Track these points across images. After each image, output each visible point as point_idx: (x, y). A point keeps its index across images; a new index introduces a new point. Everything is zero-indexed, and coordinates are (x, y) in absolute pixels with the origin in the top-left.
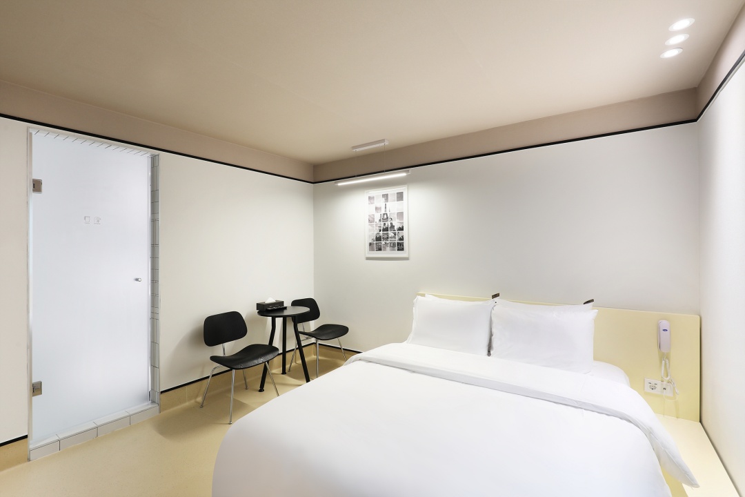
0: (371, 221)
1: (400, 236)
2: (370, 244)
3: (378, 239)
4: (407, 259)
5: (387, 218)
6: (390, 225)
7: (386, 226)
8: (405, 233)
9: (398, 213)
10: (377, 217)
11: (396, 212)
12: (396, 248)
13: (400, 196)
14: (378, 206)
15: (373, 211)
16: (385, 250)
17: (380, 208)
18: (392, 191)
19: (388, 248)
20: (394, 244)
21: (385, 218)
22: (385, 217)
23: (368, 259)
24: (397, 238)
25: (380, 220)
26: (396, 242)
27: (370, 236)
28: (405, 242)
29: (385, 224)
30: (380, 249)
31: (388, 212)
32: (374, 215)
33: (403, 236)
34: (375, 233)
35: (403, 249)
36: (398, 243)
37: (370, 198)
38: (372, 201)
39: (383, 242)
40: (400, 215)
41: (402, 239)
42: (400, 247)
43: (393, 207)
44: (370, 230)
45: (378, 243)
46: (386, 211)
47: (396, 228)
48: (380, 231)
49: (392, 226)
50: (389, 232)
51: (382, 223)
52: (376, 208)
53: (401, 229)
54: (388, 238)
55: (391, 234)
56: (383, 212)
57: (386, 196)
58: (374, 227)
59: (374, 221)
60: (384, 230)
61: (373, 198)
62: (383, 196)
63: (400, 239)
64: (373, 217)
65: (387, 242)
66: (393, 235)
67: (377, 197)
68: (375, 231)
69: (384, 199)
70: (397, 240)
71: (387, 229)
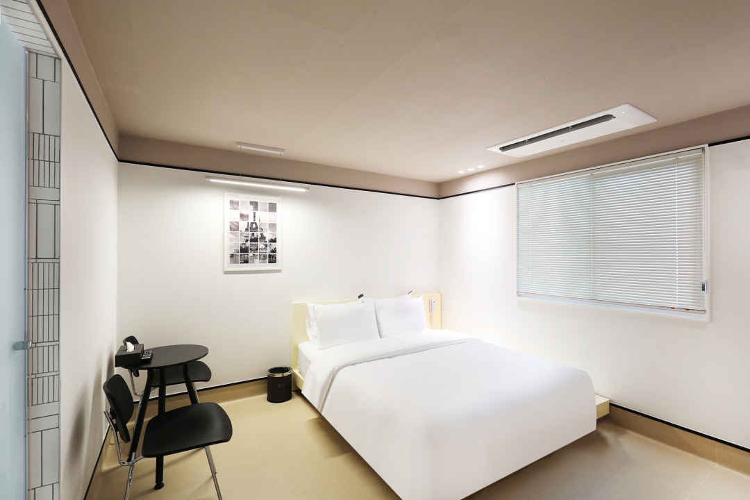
0: (234, 228)
1: (273, 248)
2: (232, 256)
3: (244, 250)
4: (279, 271)
5: (257, 227)
6: (260, 236)
7: (255, 236)
8: (277, 245)
9: (270, 224)
10: (243, 225)
11: (268, 223)
12: (267, 260)
13: (273, 207)
14: (245, 213)
15: (238, 219)
16: (253, 262)
17: (247, 216)
18: (263, 200)
19: (257, 261)
20: (265, 257)
21: (253, 227)
22: (254, 226)
23: (226, 273)
24: (269, 249)
25: (247, 230)
26: (268, 254)
27: (231, 247)
28: (278, 255)
29: (253, 234)
30: (246, 262)
31: (257, 221)
32: (238, 223)
33: (275, 249)
34: (240, 243)
35: (275, 262)
36: (270, 256)
37: (232, 202)
38: (235, 206)
39: (250, 254)
40: (273, 226)
41: (274, 251)
42: (272, 259)
43: (263, 217)
44: (231, 240)
45: (243, 255)
46: (255, 220)
47: (267, 240)
48: (247, 241)
49: (263, 238)
50: (259, 243)
51: (250, 233)
52: (242, 216)
53: (274, 241)
54: (257, 249)
55: (261, 245)
56: (251, 220)
57: (255, 205)
58: (238, 236)
59: (238, 230)
60: (252, 240)
61: (237, 203)
62: (252, 203)
63: (273, 251)
64: (236, 224)
65: (256, 254)
66: (264, 246)
67: (244, 203)
68: (240, 241)
69: (252, 207)
70: (268, 252)
71: (255, 240)
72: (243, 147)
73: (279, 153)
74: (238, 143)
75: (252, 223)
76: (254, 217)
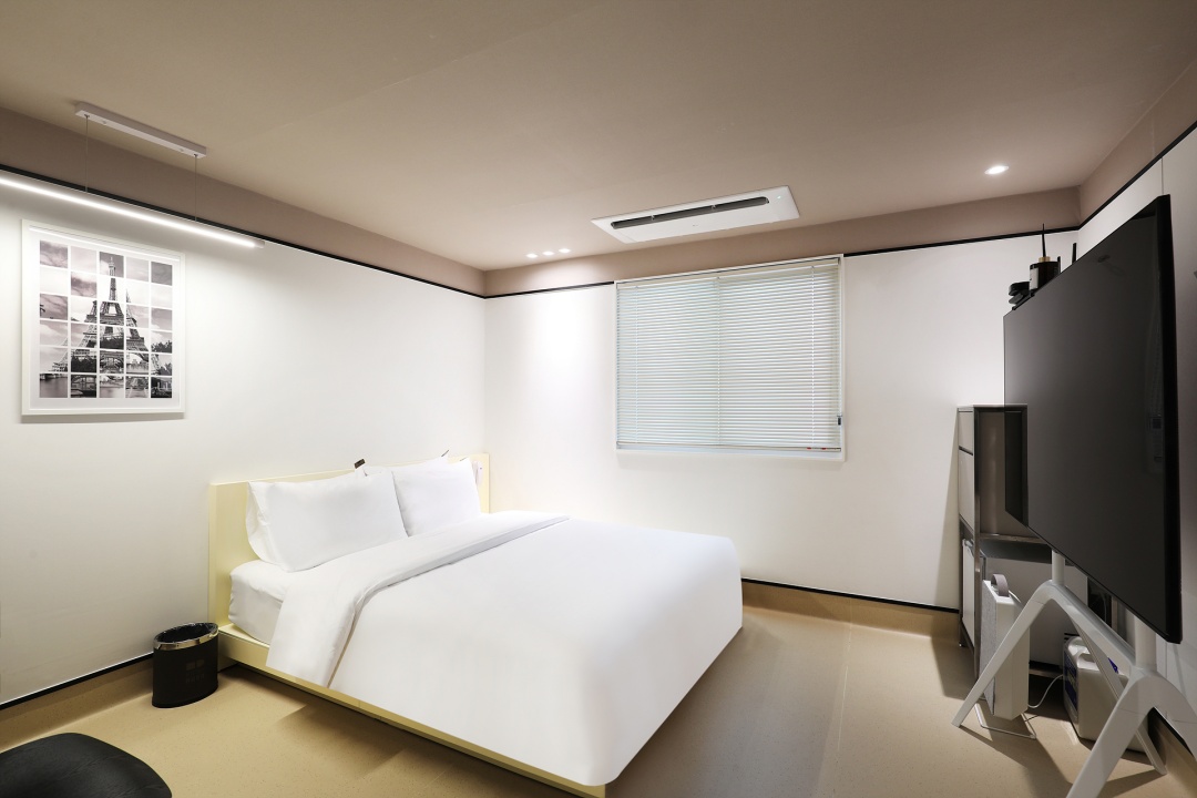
0: (54, 311)
1: (163, 364)
2: (47, 378)
3: (83, 365)
4: (179, 416)
5: (120, 315)
6: (127, 335)
7: (116, 333)
8: (174, 359)
9: (155, 311)
10: (79, 307)
11: (150, 307)
12: (149, 391)
13: (162, 274)
14: (85, 276)
15: (65, 289)
16: (108, 393)
17: (92, 287)
18: (137, 255)
19: (121, 392)
20: (141, 384)
21: (110, 313)
22: (112, 310)
24: (152, 368)
25: (91, 317)
26: (149, 377)
27: (43, 356)
28: (177, 383)
29: (109, 330)
30: (92, 394)
31: (121, 300)
32: (65, 299)
33: (169, 366)
34: (71, 348)
35: (168, 395)
36: (154, 381)
37: (45, 247)
38: (57, 258)
39: (102, 376)
40: (162, 316)
41: (168, 370)
42: (161, 390)
43: (136, 292)
44: (44, 338)
45: (79, 377)
46: (114, 298)
47: (148, 344)
48: (92, 344)
49: (136, 340)
50: (125, 351)
51: (100, 328)
52: (76, 284)
53: (165, 348)
54: (121, 365)
55: (131, 356)
56: (103, 295)
57: (116, 264)
58: (66, 332)
59: (64, 316)
60: (104, 344)
61: (63, 251)
62: (104, 256)
63: (160, 372)
64: (60, 302)
65: (117, 375)
66: (139, 360)
67: (80, 253)
68: (72, 345)
69: (106, 266)
70: (150, 374)
71: (118, 344)
72: (94, 118)
73: (190, 152)
74: (78, 104)
75: (107, 305)
76: (113, 289)
